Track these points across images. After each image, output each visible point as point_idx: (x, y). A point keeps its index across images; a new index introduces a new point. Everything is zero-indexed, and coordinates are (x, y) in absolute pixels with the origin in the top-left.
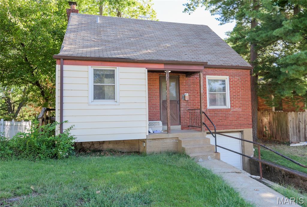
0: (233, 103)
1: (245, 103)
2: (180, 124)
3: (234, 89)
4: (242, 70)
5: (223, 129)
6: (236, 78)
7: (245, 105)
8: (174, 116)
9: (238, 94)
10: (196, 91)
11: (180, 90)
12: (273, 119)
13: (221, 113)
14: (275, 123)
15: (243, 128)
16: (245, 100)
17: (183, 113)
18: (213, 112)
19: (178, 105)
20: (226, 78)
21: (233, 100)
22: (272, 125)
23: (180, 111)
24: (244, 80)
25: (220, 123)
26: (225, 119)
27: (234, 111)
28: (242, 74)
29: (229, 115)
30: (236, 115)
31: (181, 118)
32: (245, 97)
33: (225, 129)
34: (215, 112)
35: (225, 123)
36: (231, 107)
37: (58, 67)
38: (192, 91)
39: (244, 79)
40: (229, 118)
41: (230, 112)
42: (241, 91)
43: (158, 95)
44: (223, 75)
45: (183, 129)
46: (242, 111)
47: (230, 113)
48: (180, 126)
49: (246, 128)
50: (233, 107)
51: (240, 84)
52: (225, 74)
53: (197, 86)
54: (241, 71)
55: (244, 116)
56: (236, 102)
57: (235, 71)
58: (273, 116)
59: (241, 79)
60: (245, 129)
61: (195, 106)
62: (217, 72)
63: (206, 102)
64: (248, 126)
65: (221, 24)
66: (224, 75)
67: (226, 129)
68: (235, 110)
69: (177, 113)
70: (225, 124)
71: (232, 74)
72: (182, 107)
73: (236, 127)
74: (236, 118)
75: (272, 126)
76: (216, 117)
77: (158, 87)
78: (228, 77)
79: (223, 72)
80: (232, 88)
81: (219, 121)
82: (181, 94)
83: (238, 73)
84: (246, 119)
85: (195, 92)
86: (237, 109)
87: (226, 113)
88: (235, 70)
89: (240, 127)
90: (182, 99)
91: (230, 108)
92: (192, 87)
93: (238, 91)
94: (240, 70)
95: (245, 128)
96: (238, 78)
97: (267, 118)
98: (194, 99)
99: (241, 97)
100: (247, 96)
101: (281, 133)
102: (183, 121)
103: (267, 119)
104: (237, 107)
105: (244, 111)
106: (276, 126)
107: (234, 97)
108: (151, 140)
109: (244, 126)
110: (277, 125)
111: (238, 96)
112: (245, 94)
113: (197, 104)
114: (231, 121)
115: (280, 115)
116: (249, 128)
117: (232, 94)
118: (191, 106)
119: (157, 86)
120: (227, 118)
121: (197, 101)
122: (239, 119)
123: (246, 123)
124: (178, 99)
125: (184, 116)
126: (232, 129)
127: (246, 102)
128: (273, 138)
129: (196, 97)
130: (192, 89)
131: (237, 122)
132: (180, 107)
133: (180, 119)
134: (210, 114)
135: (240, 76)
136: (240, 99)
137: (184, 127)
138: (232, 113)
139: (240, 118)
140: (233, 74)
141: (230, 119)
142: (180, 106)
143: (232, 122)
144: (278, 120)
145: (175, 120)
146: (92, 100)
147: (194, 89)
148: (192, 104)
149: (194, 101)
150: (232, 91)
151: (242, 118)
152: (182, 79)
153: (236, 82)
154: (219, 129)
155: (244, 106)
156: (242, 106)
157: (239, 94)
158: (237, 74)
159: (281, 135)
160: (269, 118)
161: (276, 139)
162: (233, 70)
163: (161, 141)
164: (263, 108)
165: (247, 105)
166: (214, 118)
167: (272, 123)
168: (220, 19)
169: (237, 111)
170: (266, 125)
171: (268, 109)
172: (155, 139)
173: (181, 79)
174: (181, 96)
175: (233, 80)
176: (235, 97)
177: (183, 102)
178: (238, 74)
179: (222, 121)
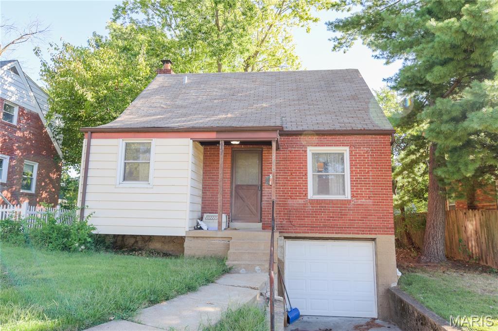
0: (355, 191)
1: (380, 192)
2: (261, 221)
3: (358, 168)
4: (374, 136)
5: (336, 233)
6: (362, 149)
7: (379, 194)
8: (253, 208)
9: (366, 176)
10: (290, 170)
11: (263, 169)
12: (481, 225)
13: (333, 207)
14: (483, 232)
15: (376, 234)
16: (380, 186)
17: (267, 204)
18: (318, 204)
19: (260, 192)
20: (346, 151)
21: (355, 186)
22: (479, 236)
23: (261, 201)
24: (378, 153)
25: (330, 222)
26: (339, 217)
27: (357, 205)
28: (375, 143)
29: (348, 210)
30: (362, 211)
31: (263, 212)
32: (380, 181)
33: (339, 233)
34: (320, 204)
35: (339, 223)
36: (352, 197)
37: (85, 141)
38: (282, 170)
39: (378, 150)
40: (347, 215)
41: (349, 205)
42: (371, 171)
43: (228, 177)
44: (337, 146)
45: (265, 229)
46: (373, 205)
47: (350, 207)
48: (261, 224)
49: (382, 234)
50: (355, 197)
51: (370, 159)
52: (341, 143)
53: (290, 163)
54: (371, 138)
55: (377, 213)
56: (362, 189)
57: (360, 138)
58: (480, 220)
59: (373, 150)
60: (377, 235)
61: (286, 193)
62: (327, 141)
63: (305, 188)
64: (386, 231)
65: (387, 63)
66: (340, 146)
67: (342, 233)
68: (359, 202)
69: (257, 204)
70: (340, 225)
71: (355, 143)
72: (264, 196)
73: (360, 231)
74: (361, 215)
75: (480, 238)
76: (323, 212)
77: (229, 166)
78: (347, 148)
79: (338, 141)
80: (354, 166)
81: (328, 220)
82: (265, 176)
83: (367, 141)
84: (381, 218)
85: (286, 173)
86: (364, 200)
87: (342, 207)
88: (361, 136)
89: (369, 231)
90: (264, 183)
91: (349, 198)
92: (282, 166)
93: (365, 171)
94: (370, 136)
95: (379, 234)
96: (365, 149)
97: (472, 222)
98: (285, 183)
99: (371, 181)
100: (384, 178)
101: (493, 251)
102: (265, 216)
103: (472, 225)
104: (363, 197)
105: (377, 205)
106: (485, 238)
107: (357, 181)
108: (192, 239)
109: (378, 231)
110: (486, 236)
111: (367, 178)
112: (379, 176)
113: (290, 191)
114: (352, 220)
115: (489, 217)
116: (387, 234)
117: (354, 176)
118: (279, 193)
119: (228, 163)
120: (344, 215)
121: (290, 186)
122: (367, 218)
123: (382, 226)
124: (260, 183)
125: (268, 209)
126: (353, 233)
127: (382, 189)
128: (483, 261)
129: (289, 181)
130: (283, 168)
131: (363, 223)
132: (261, 196)
133: (261, 214)
134: (312, 207)
135: (370, 145)
136: (369, 184)
137: (267, 227)
138: (352, 207)
139: (369, 215)
140: (357, 143)
141: (350, 218)
142: (261, 194)
143: (353, 223)
144: (488, 227)
145: (254, 215)
146: (121, 182)
147: (286, 168)
148: (282, 191)
149: (285, 186)
150: (355, 171)
151: (374, 215)
152: (267, 153)
153: (362, 155)
154: (328, 233)
155: (377, 197)
156: (375, 197)
157: (369, 176)
158: (364, 143)
159: (493, 256)
160: (474, 223)
161: (487, 263)
162: (356, 137)
163: (207, 241)
164: (484, 206)
165: (385, 194)
166: (319, 214)
167: (480, 233)
168: (381, 56)
169: (363, 205)
170: (471, 236)
171: (491, 207)
172: (197, 237)
173: (265, 153)
174: (265, 178)
175: (357, 153)
176: (360, 181)
177: (267, 188)
178: (366, 143)
179: (335, 220)
